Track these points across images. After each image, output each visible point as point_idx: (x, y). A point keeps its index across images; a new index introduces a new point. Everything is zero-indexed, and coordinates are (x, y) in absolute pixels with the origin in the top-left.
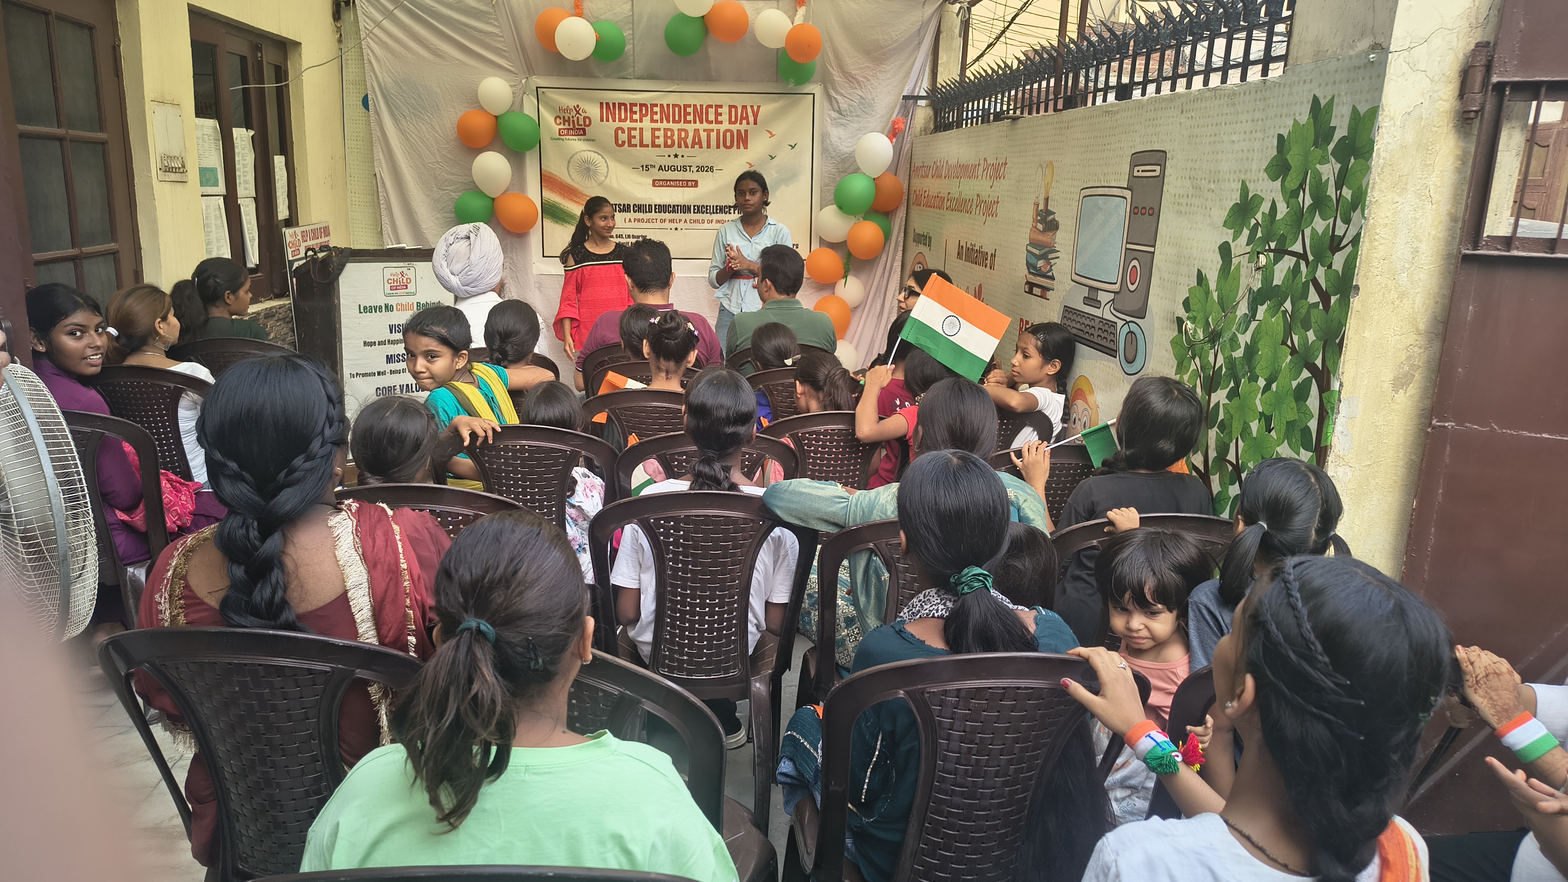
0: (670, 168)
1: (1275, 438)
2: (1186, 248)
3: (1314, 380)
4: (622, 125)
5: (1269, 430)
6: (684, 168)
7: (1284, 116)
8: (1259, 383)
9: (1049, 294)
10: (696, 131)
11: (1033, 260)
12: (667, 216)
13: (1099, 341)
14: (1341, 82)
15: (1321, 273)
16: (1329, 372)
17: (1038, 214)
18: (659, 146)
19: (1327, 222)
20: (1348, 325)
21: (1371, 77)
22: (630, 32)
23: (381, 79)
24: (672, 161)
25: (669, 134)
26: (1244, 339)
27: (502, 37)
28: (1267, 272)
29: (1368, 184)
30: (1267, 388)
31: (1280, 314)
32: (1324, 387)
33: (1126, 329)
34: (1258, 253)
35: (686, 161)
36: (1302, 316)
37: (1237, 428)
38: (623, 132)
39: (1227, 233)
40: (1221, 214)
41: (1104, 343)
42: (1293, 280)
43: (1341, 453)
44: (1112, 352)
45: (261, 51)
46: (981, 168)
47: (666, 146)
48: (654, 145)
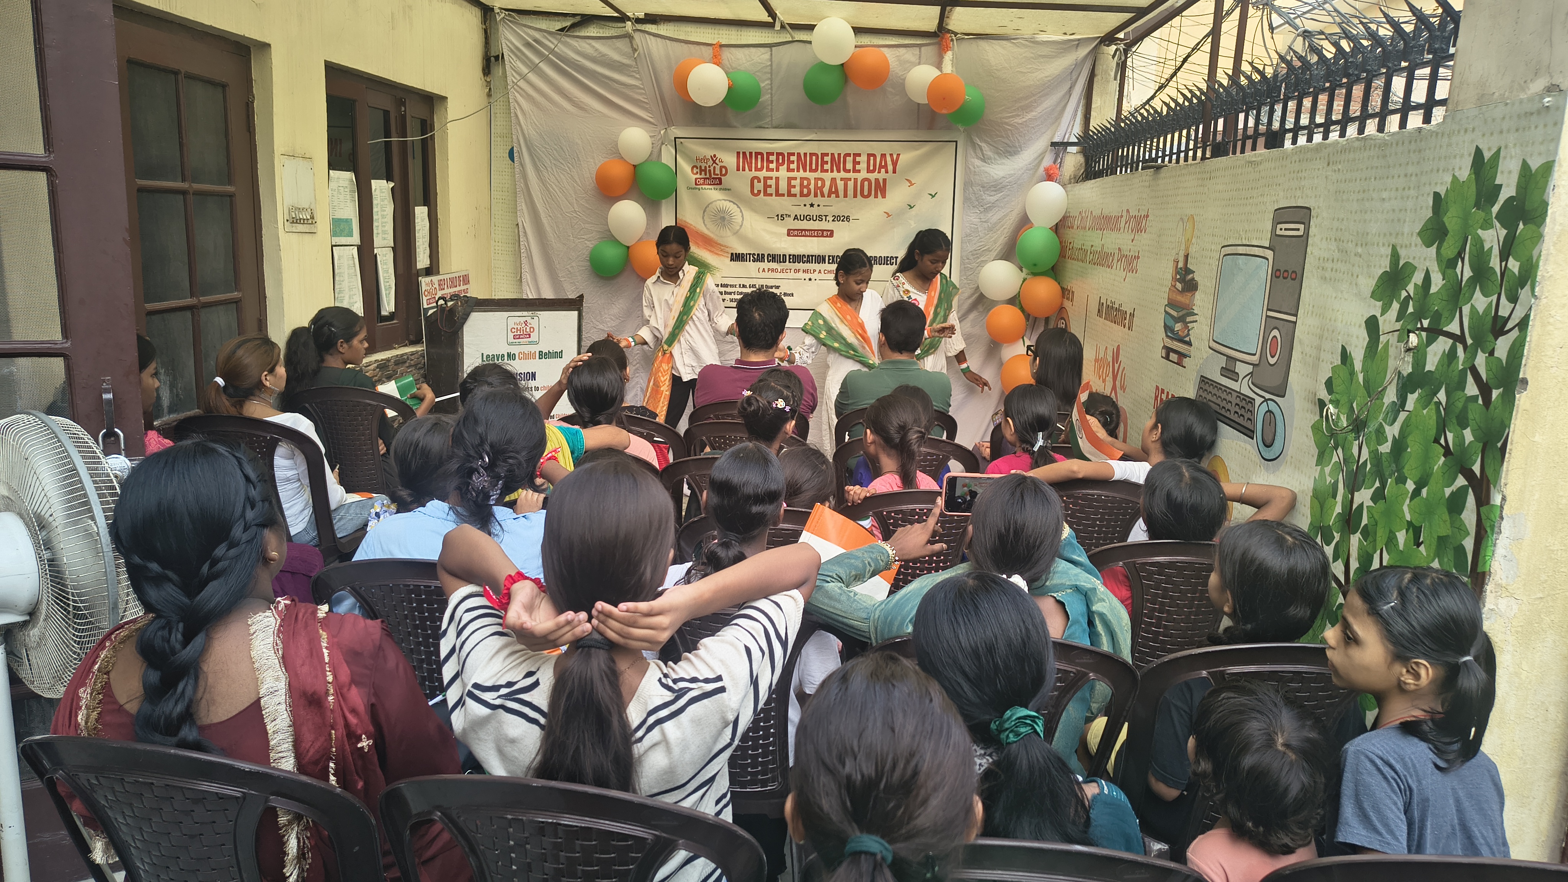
0: (805, 217)
1: (1425, 554)
2: (1330, 320)
3: (1470, 490)
4: (758, 174)
5: (1418, 545)
6: (820, 218)
7: (1441, 171)
8: (1407, 485)
9: (1186, 361)
10: (833, 180)
11: (1170, 323)
12: (802, 266)
13: (1235, 417)
14: (1509, 131)
15: (1481, 360)
16: (1488, 482)
17: (1177, 273)
18: (795, 195)
19: (1490, 299)
20: (1512, 426)
21: (1545, 126)
22: (768, 82)
23: (526, 132)
24: (808, 211)
25: (805, 183)
26: (1392, 431)
27: (643, 89)
28: (1420, 355)
29: (1540, 255)
30: (1417, 493)
31: (1432, 406)
32: (1483, 500)
33: (1264, 407)
34: (1409, 332)
35: (822, 211)
36: (1457, 411)
37: (1381, 536)
38: (759, 181)
39: (1375, 306)
40: (1368, 284)
41: (1240, 420)
42: (1449, 366)
43: (1504, 582)
44: (1249, 433)
45: (404, 104)
46: (1123, 219)
47: (802, 195)
48: (790, 194)
